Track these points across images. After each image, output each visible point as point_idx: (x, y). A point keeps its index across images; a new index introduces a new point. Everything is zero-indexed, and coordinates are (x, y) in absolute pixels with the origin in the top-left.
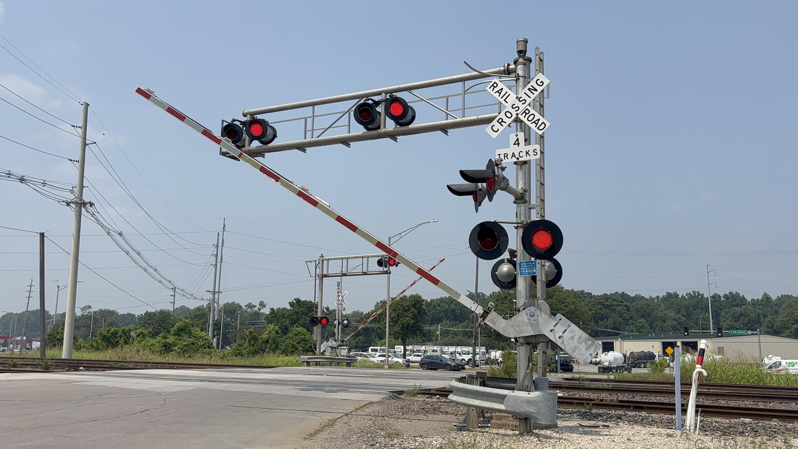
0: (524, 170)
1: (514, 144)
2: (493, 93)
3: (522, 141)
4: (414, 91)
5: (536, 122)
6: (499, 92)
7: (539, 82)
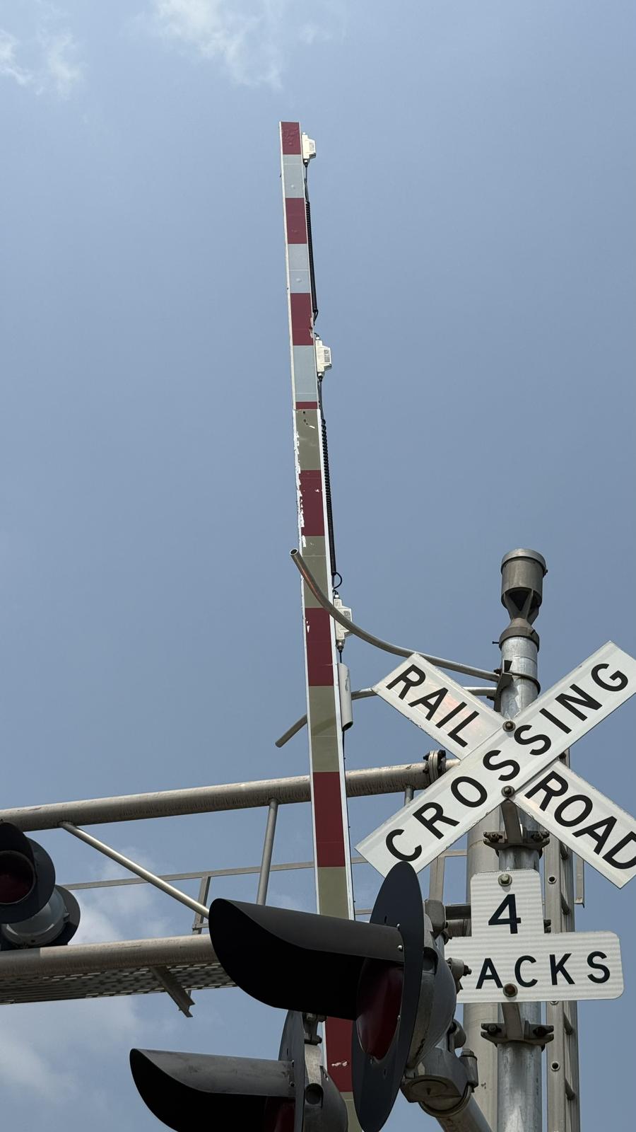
1: (495, 921)
2: (402, 706)
3: (530, 909)
5: (600, 831)
6: (431, 703)
7: (604, 675)
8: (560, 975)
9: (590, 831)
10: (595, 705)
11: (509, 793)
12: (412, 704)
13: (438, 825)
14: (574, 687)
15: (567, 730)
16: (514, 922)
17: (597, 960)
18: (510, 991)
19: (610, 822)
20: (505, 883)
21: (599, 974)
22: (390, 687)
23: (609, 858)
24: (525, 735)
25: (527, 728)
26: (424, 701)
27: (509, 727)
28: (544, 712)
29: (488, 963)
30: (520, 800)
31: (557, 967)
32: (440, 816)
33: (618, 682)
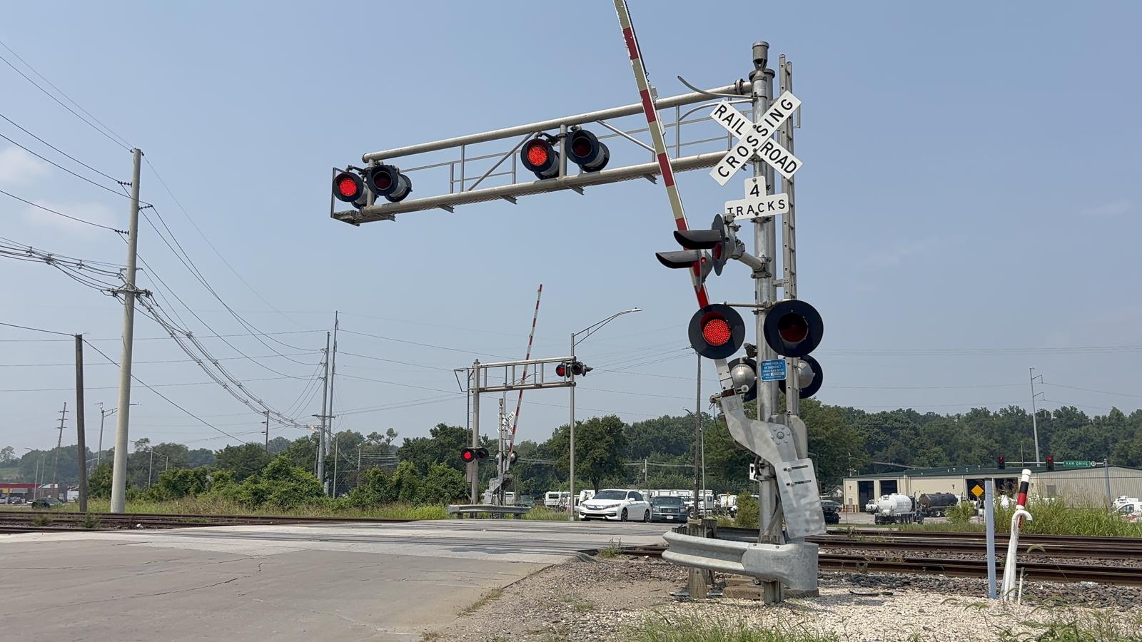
0: (765, 230)
1: (752, 193)
2: (720, 121)
3: (762, 188)
4: (606, 122)
5: (783, 161)
6: (728, 120)
7: (785, 104)
8: (771, 208)
9: (780, 161)
10: (782, 116)
11: (755, 151)
12: (723, 120)
13: (734, 164)
14: (775, 110)
15: (773, 126)
16: (757, 193)
17: (781, 202)
18: (757, 214)
19: (786, 157)
20: (755, 181)
21: (782, 206)
22: (716, 114)
23: (785, 170)
24: (760, 129)
25: (760, 126)
26: (727, 119)
27: (755, 127)
28: (766, 120)
29: (750, 206)
30: (759, 153)
31: (770, 206)
32: (734, 161)
33: (790, 106)
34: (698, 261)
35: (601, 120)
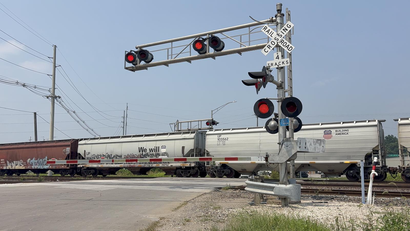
0: (281, 72)
2: (265, 32)
3: (280, 57)
4: (223, 33)
5: (287, 47)
6: (268, 31)
7: (288, 26)
10: (287, 30)
11: (277, 43)
12: (266, 32)
13: (270, 48)
14: (285, 28)
15: (284, 34)
16: (278, 58)
17: (287, 61)
18: (278, 66)
19: (289, 45)
20: (277, 54)
21: (287, 63)
22: (263, 30)
23: (288, 50)
24: (279, 35)
25: (279, 34)
27: (277, 34)
28: (281, 32)
29: (276, 63)
30: (279, 44)
31: (283, 63)
33: (290, 26)
34: (257, 83)
35: (221, 32)
